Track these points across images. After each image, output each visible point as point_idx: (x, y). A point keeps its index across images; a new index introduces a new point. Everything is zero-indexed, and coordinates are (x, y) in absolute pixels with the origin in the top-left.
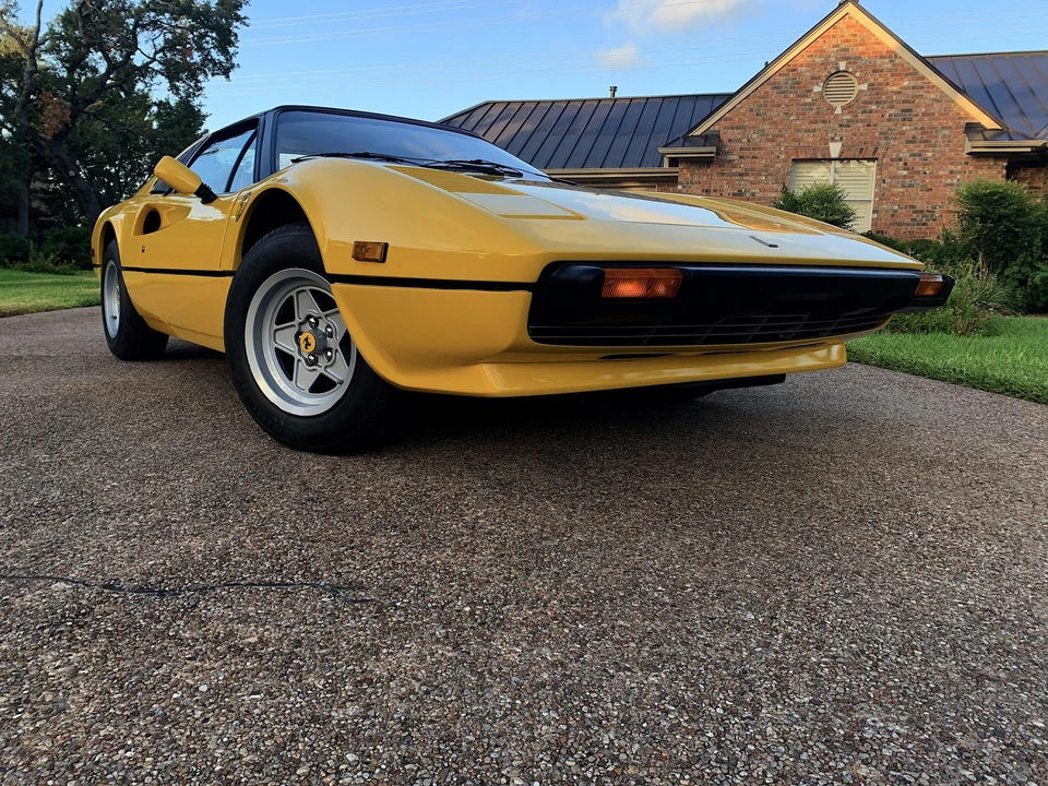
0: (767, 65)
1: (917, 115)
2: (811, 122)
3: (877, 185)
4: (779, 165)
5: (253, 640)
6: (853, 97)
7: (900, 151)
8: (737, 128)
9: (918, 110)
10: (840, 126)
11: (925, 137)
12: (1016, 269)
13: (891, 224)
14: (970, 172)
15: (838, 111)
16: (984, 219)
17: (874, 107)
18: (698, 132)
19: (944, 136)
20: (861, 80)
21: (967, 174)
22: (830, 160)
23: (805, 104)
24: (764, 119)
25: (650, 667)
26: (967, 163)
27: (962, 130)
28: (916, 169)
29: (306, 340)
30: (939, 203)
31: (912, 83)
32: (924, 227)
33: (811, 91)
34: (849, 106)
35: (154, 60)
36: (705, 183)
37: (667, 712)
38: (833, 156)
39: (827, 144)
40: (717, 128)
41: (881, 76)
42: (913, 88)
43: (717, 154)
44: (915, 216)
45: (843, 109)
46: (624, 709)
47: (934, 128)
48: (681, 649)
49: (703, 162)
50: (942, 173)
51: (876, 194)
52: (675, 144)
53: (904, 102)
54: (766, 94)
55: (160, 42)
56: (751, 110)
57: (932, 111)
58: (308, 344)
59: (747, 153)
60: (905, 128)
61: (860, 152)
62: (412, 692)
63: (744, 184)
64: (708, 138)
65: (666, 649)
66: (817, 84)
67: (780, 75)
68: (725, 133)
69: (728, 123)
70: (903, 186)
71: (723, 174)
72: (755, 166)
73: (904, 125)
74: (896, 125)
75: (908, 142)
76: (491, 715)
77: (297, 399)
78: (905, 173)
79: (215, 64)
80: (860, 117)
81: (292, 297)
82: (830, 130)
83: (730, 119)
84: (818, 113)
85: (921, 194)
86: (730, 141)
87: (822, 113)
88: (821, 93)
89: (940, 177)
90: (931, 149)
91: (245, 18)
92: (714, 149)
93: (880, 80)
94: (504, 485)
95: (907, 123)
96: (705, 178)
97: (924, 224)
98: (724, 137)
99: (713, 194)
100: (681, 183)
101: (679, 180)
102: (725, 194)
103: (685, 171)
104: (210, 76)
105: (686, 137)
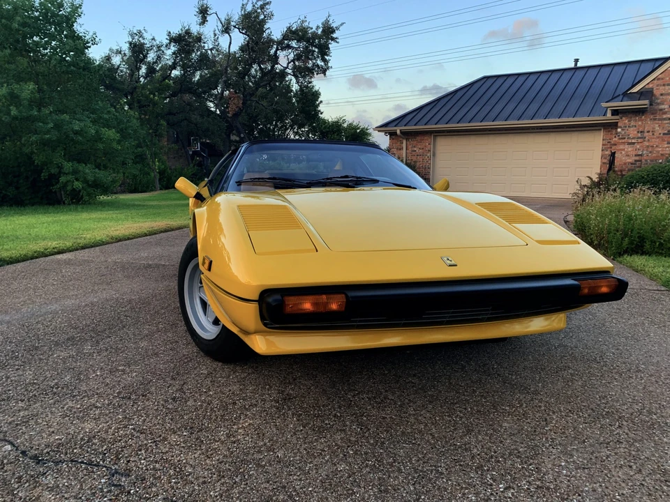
8: (668, 85)
18: (635, 90)
35: (287, 68)
36: (639, 125)
40: (651, 86)
43: (651, 105)
49: (639, 112)
52: (616, 99)
55: (291, 56)
64: (646, 94)
68: (657, 89)
69: (660, 82)
71: (655, 119)
77: (205, 327)
79: (319, 68)
83: (662, 79)
86: (662, 95)
91: (336, 38)
92: (648, 102)
96: (640, 123)
98: (656, 92)
99: (646, 134)
100: (621, 127)
101: (619, 125)
102: (656, 134)
103: (624, 118)
104: (315, 75)
105: (626, 93)
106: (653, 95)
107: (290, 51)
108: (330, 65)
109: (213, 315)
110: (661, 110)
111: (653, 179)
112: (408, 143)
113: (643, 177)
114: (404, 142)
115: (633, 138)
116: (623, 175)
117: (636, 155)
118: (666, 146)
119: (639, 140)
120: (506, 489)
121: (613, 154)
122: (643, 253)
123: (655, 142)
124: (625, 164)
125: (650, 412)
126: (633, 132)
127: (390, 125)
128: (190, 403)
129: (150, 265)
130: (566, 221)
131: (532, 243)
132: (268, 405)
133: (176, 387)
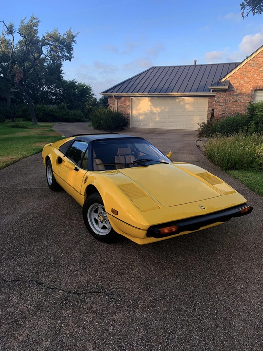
0: (247, 58)
2: (262, 77)
4: (250, 91)
5: (95, 309)
18: (222, 81)
23: (260, 70)
24: (245, 76)
25: (161, 320)
29: (101, 218)
35: (47, 56)
36: (224, 98)
37: (161, 331)
40: (229, 79)
43: (229, 88)
46: (154, 330)
48: (168, 315)
49: (224, 91)
52: (214, 85)
54: (246, 68)
55: (49, 49)
56: (241, 73)
59: (239, 88)
62: (121, 324)
63: (238, 98)
64: (227, 83)
65: (165, 316)
67: (252, 61)
68: (231, 81)
69: (233, 78)
71: (231, 95)
72: (242, 92)
76: (133, 330)
77: (98, 230)
79: (66, 57)
81: (98, 208)
83: (233, 76)
86: (233, 83)
91: (75, 41)
92: (227, 87)
94: (143, 257)
96: (224, 96)
99: (227, 101)
100: (216, 98)
101: (216, 96)
102: (231, 101)
103: (218, 94)
104: (65, 61)
105: (218, 82)
106: (230, 83)
107: (48, 46)
108: (72, 55)
109: (101, 225)
110: (233, 90)
111: (231, 124)
112: (118, 101)
113: (227, 123)
114: (116, 101)
115: (222, 103)
116: (218, 120)
117: (223, 111)
118: (235, 107)
119: (224, 104)
120: (229, 281)
121: (213, 110)
122: (237, 169)
123: (230, 105)
124: (218, 115)
125: (258, 247)
126: (221, 100)
127: (108, 92)
128: (110, 263)
129: (27, 189)
130: (198, 146)
131: (223, 195)
132: (139, 261)
133: (99, 257)
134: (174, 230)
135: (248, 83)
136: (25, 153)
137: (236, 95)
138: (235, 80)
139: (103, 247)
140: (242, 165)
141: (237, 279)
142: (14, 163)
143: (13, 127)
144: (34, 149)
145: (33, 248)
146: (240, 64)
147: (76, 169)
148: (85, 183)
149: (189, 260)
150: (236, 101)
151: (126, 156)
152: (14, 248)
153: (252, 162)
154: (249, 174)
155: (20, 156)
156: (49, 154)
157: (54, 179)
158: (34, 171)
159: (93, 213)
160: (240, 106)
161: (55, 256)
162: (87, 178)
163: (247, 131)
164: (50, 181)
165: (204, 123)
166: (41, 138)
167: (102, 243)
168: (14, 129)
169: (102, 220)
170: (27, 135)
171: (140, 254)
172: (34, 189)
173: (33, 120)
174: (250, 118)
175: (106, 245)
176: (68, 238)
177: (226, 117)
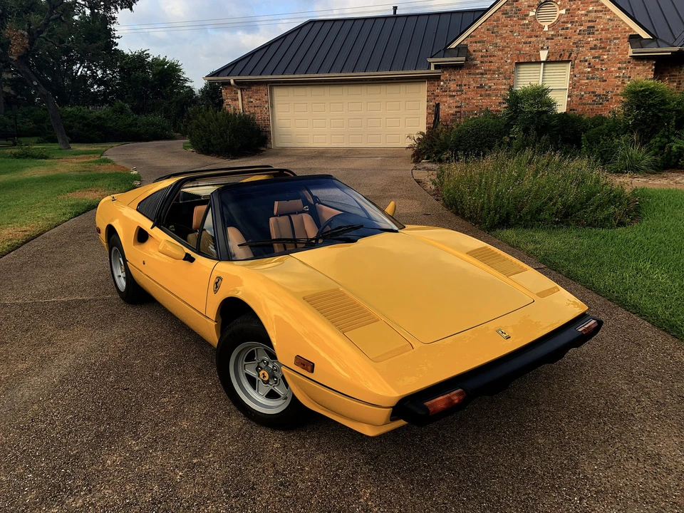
1: (597, 30)
2: (528, 37)
3: (571, 78)
4: (507, 67)
6: (556, 18)
7: (586, 55)
8: (479, 42)
9: (599, 26)
10: (547, 39)
11: (603, 45)
12: (658, 139)
13: (579, 104)
14: (631, 68)
15: (546, 29)
16: (638, 108)
17: (569, 26)
18: (453, 46)
19: (615, 44)
20: (561, 7)
21: (629, 70)
22: (540, 62)
23: (524, 25)
24: (496, 36)
26: (629, 62)
27: (626, 40)
28: (596, 67)
29: (263, 374)
30: (611, 90)
31: (595, 8)
32: (600, 106)
33: (528, 15)
34: (553, 25)
36: (458, 79)
38: (542, 60)
39: (538, 51)
40: (465, 42)
41: (574, 4)
42: (596, 11)
43: (466, 60)
44: (595, 98)
45: (549, 27)
47: (609, 39)
49: (456, 67)
50: (613, 69)
51: (570, 84)
52: (438, 54)
53: (589, 21)
54: (498, 19)
56: (488, 30)
57: (608, 27)
58: (264, 377)
59: (486, 59)
60: (589, 39)
61: (560, 57)
63: (484, 80)
64: (462, 49)
66: (532, 10)
67: (508, 5)
68: (471, 46)
69: (473, 39)
70: (587, 79)
71: (470, 74)
72: (491, 67)
73: (589, 37)
74: (584, 38)
75: (591, 49)
78: (589, 70)
80: (561, 32)
81: (253, 351)
82: (540, 42)
83: (474, 36)
84: (533, 31)
85: (599, 83)
86: (474, 51)
87: (535, 30)
88: (534, 16)
89: (612, 72)
90: (606, 53)
92: (464, 58)
93: (574, 6)
95: (591, 36)
96: (458, 77)
97: (601, 104)
98: (471, 49)
99: (464, 87)
100: (443, 81)
101: (442, 78)
102: (472, 87)
103: (445, 72)
104: (119, 9)
105: (445, 49)
106: (468, 51)
109: (265, 389)
110: (475, 65)
111: (477, 134)
112: (243, 93)
113: (469, 132)
114: (239, 92)
115: (454, 91)
116: (447, 125)
117: (456, 107)
118: (479, 98)
119: (458, 93)
120: (581, 499)
121: (438, 105)
122: (510, 226)
123: (470, 95)
124: (448, 115)
125: (612, 404)
126: (453, 86)
127: (221, 74)
128: (300, 485)
129: (68, 303)
130: (419, 182)
131: (537, 299)
132: (365, 469)
133: (271, 471)
134: (456, 401)
135: (502, 50)
136: (51, 215)
137: (482, 74)
138: (478, 45)
139: (274, 441)
140: (521, 217)
141: (597, 493)
142: (27, 241)
143: (16, 156)
144: (73, 205)
145: (104, 463)
146: (485, 11)
147: (189, 258)
148: (216, 292)
149: (479, 454)
150: (481, 87)
151: (292, 217)
152: (54, 468)
153: (539, 210)
154: (539, 235)
155: (42, 224)
156: (112, 220)
157: (129, 277)
158: (79, 258)
159: (242, 362)
160: (489, 95)
161: (161, 480)
162: (219, 279)
163: (509, 144)
164: (122, 283)
165: (421, 133)
166: (85, 178)
167: (269, 432)
168: (20, 162)
169: (266, 379)
170: (51, 173)
171: (364, 452)
172: (84, 301)
173: (60, 141)
174: (511, 118)
175: (280, 434)
176: (185, 424)
177: (462, 120)
